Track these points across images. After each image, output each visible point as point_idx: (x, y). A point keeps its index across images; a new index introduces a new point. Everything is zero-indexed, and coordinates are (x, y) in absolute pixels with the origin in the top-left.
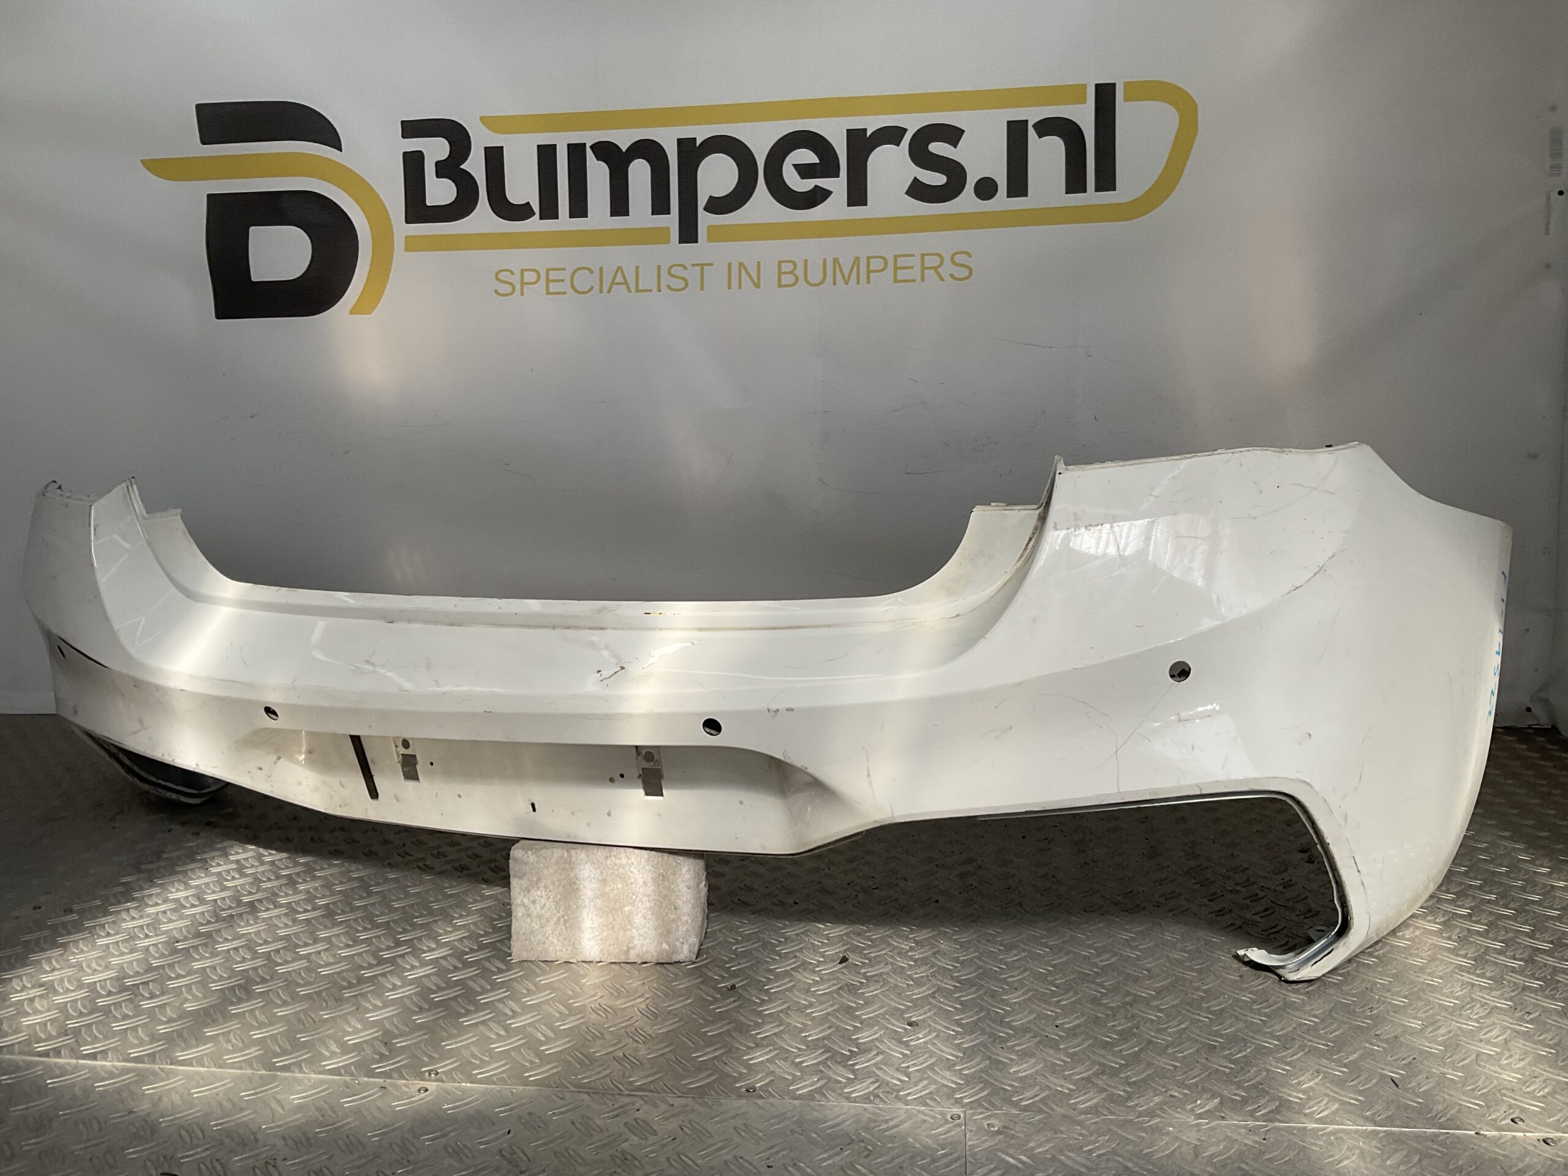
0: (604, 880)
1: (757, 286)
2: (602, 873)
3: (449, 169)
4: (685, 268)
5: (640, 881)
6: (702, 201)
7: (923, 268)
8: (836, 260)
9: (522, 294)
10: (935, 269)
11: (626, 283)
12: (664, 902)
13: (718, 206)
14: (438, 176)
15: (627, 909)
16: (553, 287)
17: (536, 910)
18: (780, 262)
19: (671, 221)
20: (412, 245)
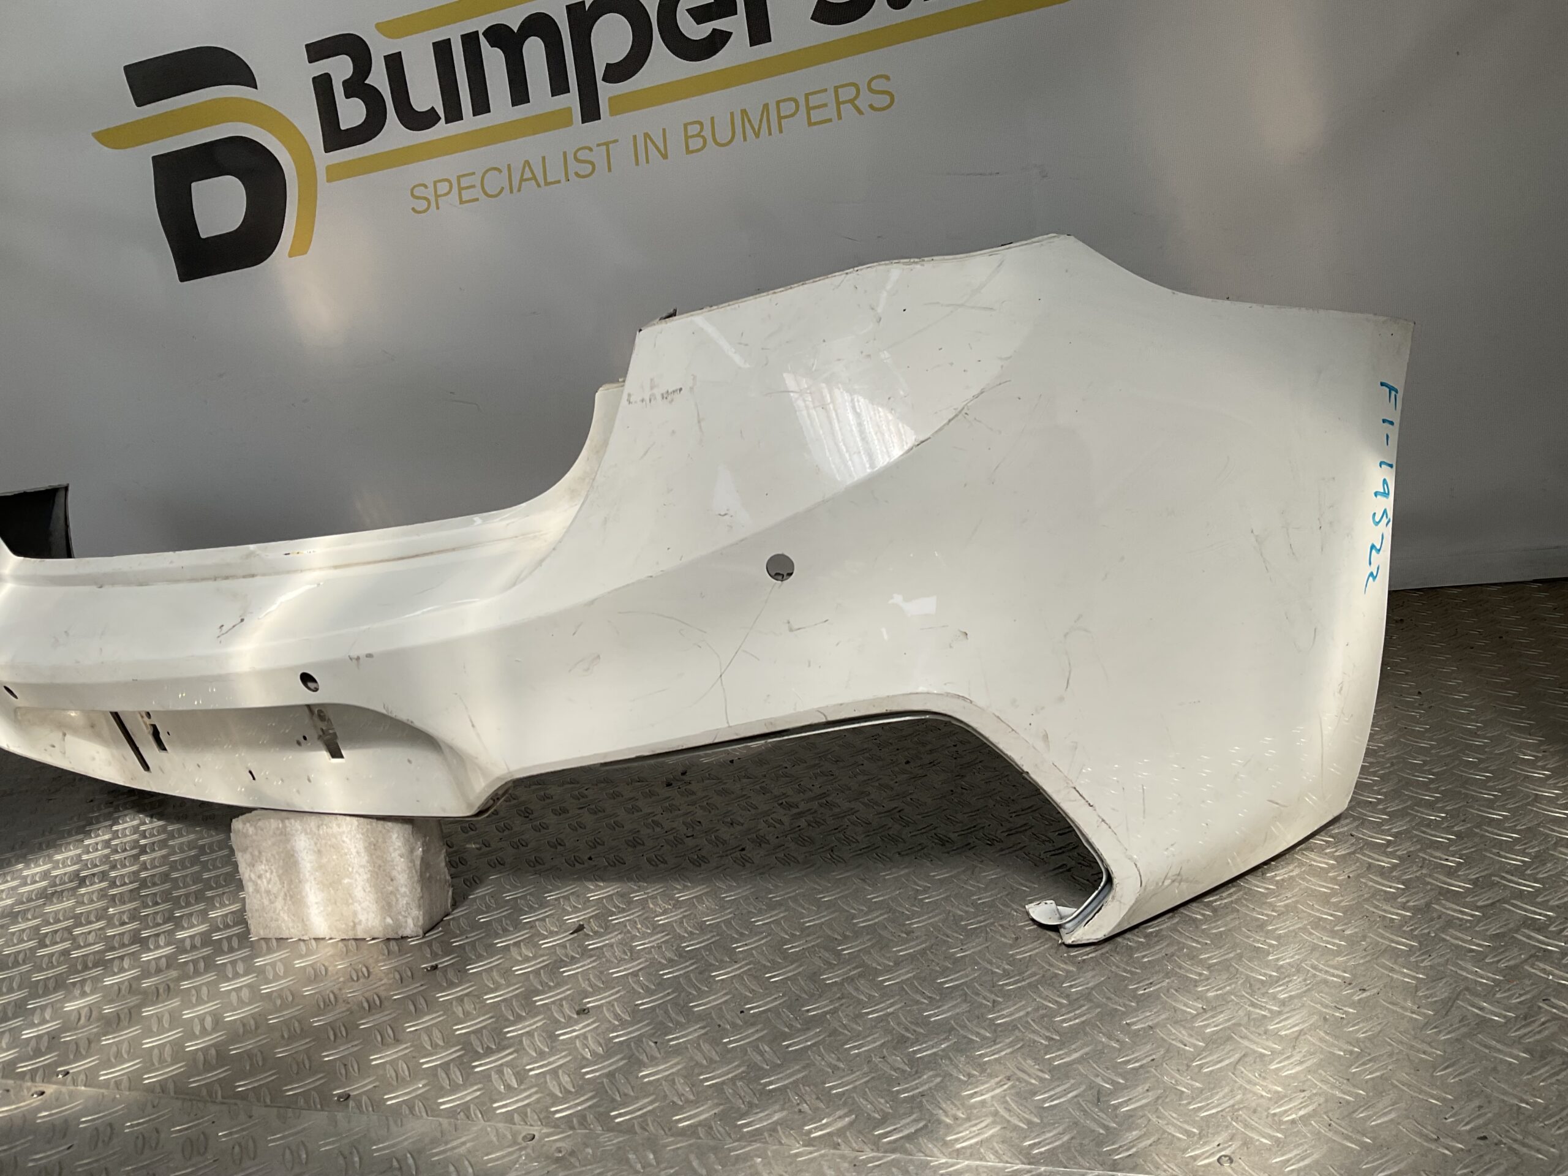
0: (319, 851)
1: (665, 156)
2: (316, 844)
3: (357, 86)
4: (591, 150)
5: (354, 851)
6: (599, 72)
7: (838, 103)
8: (744, 112)
9: (438, 208)
10: (851, 102)
11: (534, 178)
12: (380, 873)
13: (619, 72)
14: (347, 97)
15: (346, 881)
16: (466, 196)
17: (263, 884)
18: (686, 126)
19: (572, 100)
20: (335, 173)
